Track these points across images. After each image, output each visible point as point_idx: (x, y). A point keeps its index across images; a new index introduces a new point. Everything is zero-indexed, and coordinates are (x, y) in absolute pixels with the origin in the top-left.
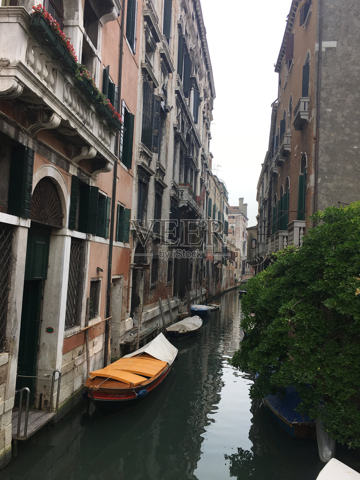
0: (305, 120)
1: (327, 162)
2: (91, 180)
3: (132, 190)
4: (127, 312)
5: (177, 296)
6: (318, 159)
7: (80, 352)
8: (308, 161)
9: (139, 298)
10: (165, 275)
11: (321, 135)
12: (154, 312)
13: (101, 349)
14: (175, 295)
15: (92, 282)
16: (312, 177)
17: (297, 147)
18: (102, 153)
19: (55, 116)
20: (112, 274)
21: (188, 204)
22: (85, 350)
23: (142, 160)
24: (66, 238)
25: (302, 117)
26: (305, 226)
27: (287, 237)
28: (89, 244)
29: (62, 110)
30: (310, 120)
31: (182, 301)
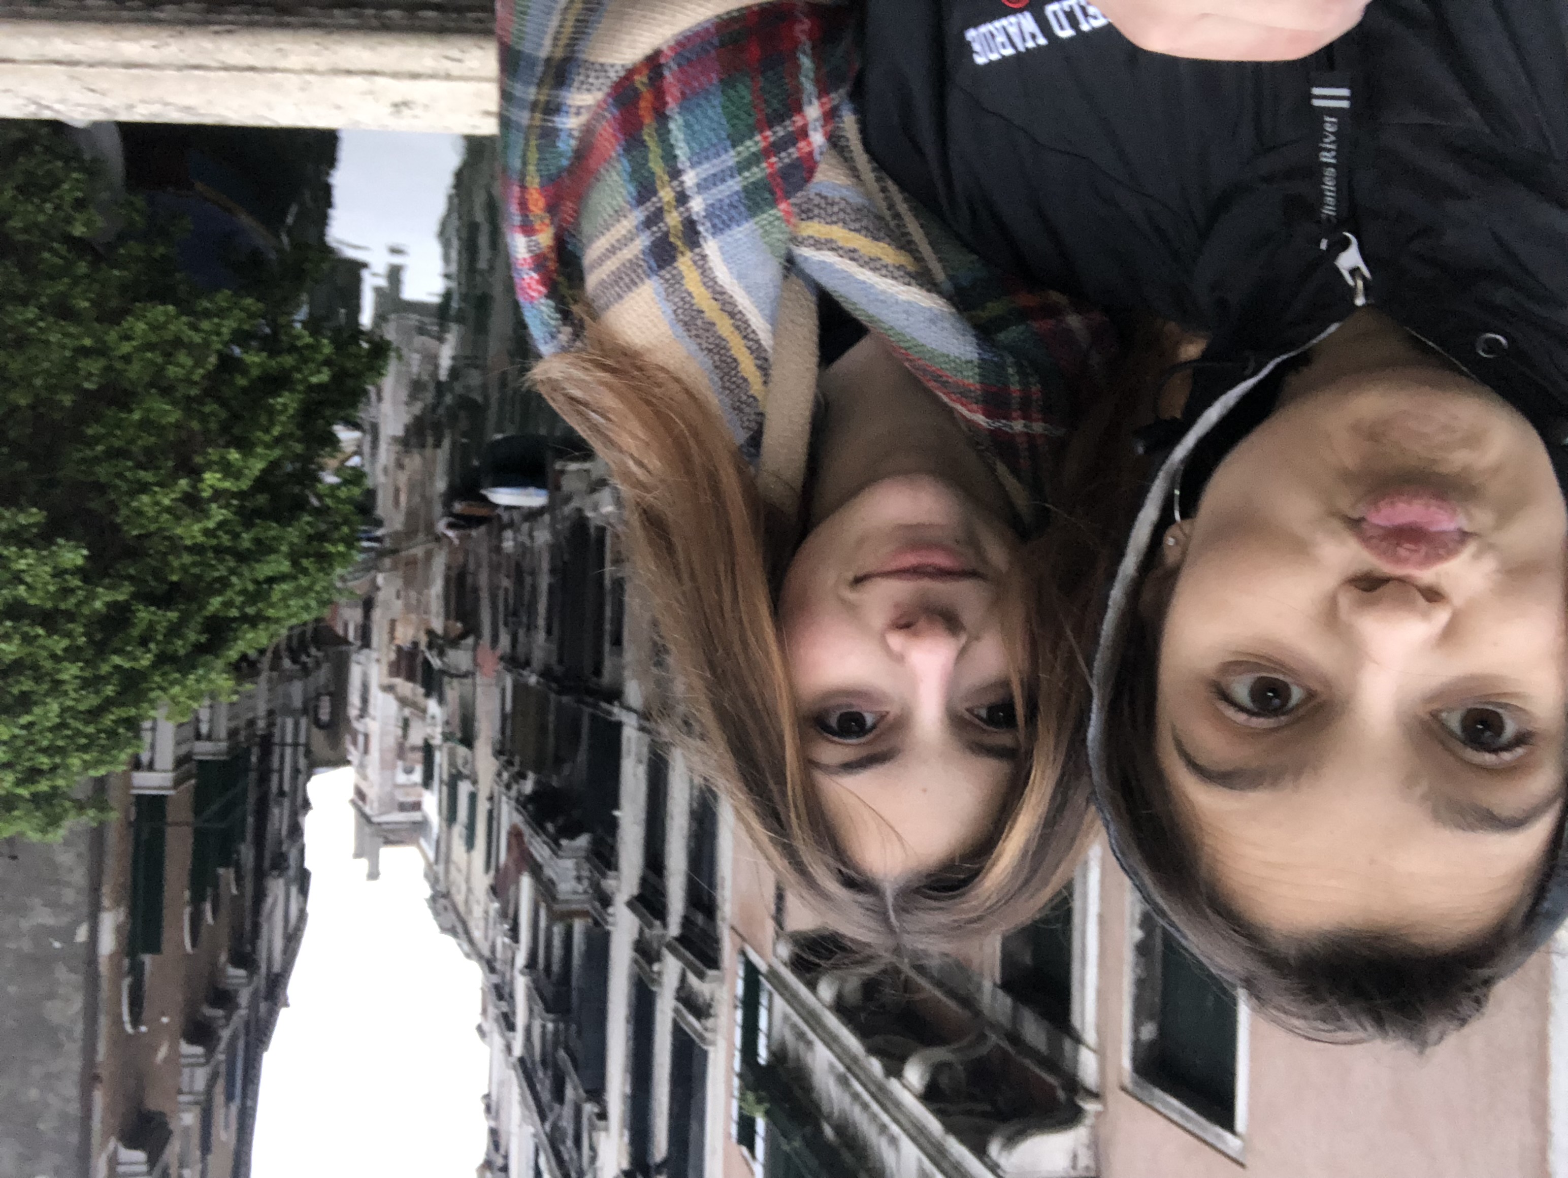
0: (131, 1144)
1: (52, 995)
3: (735, 883)
5: (596, 528)
6: (85, 1009)
8: (121, 1001)
11: (73, 1091)
16: (107, 943)
19: (917, 1086)
23: (704, 989)
25: (141, 1155)
26: (135, 774)
27: (198, 736)
29: (900, 1106)
30: (111, 1146)
31: (579, 510)
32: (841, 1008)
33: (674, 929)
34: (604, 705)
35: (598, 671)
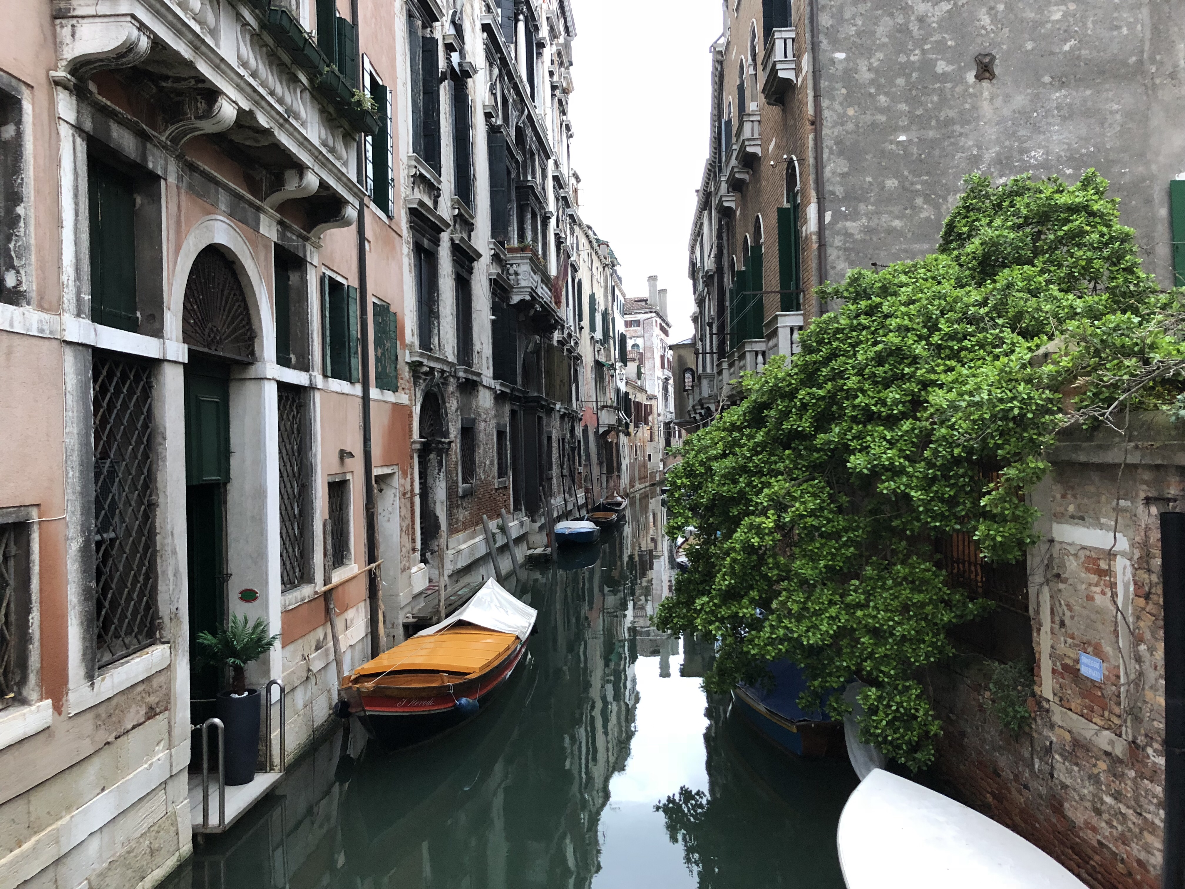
0: (787, 82)
1: (844, 175)
2: (309, 248)
3: (401, 268)
4: (414, 550)
5: (521, 510)
6: (823, 168)
7: (318, 641)
8: (801, 174)
9: (437, 518)
10: (492, 463)
11: (826, 113)
12: (472, 548)
13: (363, 634)
14: (517, 508)
15: (331, 485)
16: (812, 211)
17: (773, 143)
18: (332, 182)
19: (224, 101)
20: (373, 464)
21: (532, 296)
22: (330, 637)
23: (420, 195)
24: (266, 383)
25: (781, 74)
26: (802, 324)
27: (764, 353)
28: (318, 395)
29: (239, 88)
30: (800, 80)
31: (534, 521)
32: (300, 168)
33: (445, 237)
34: (508, 391)
35: (513, 413)
